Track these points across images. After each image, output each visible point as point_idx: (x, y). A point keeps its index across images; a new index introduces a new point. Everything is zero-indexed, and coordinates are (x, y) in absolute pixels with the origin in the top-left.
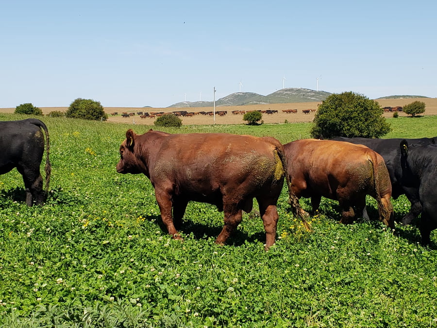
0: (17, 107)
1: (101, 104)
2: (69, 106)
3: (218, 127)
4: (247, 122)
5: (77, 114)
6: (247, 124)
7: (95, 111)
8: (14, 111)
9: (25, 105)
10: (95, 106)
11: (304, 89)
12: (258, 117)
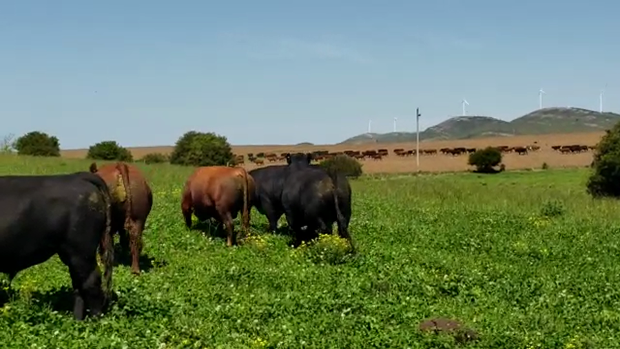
0: (91, 148)
1: (228, 141)
2: (174, 145)
3: (424, 176)
4: (474, 167)
5: (188, 157)
6: (474, 172)
7: (217, 154)
8: (86, 154)
9: (104, 145)
10: (217, 144)
11: (578, 109)
12: (495, 159)
